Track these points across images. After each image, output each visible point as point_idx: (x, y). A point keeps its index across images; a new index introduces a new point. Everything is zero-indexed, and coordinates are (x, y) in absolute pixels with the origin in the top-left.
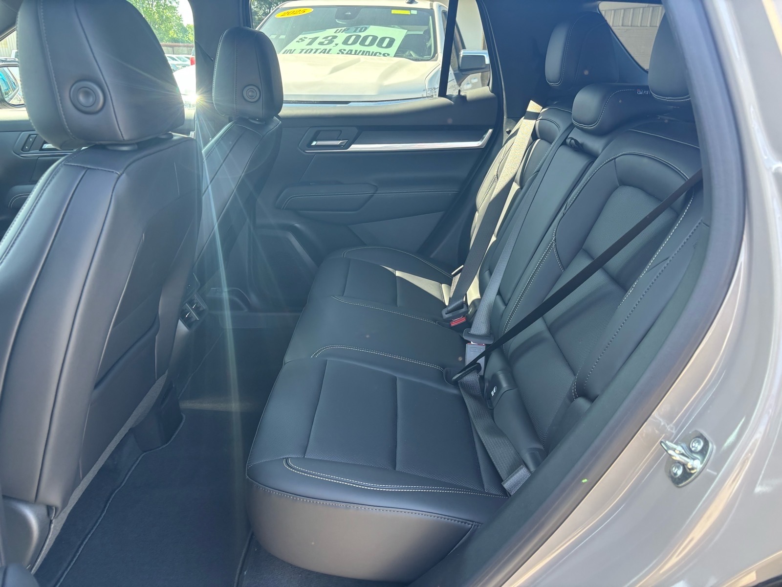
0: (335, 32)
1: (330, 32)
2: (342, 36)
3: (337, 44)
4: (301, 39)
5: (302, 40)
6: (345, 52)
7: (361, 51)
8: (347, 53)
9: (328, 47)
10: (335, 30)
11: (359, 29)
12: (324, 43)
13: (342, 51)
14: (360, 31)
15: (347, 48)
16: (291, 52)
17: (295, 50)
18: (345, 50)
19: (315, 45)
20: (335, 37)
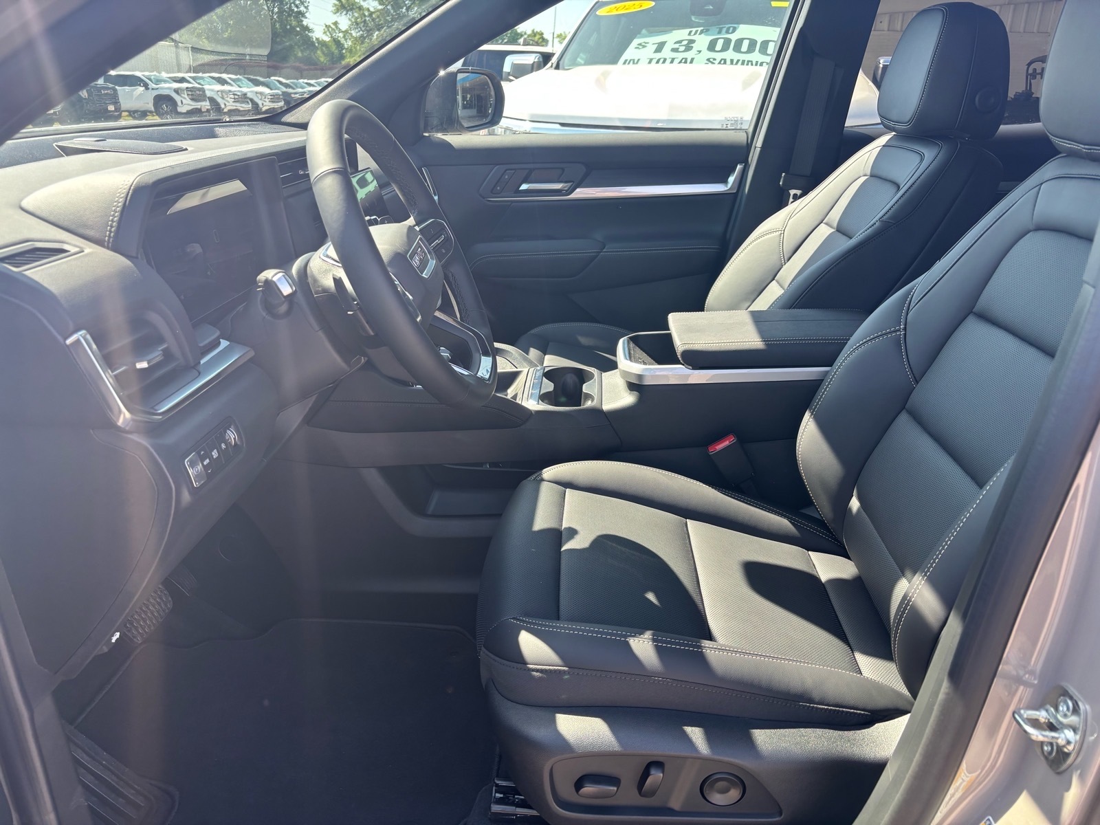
0: (690, 34)
1: (682, 34)
2: (702, 41)
3: (700, 52)
4: (640, 44)
5: (642, 46)
6: (717, 62)
7: (738, 61)
8: (720, 63)
9: (689, 55)
10: (688, 31)
11: (724, 30)
12: (680, 50)
13: (711, 60)
14: (727, 32)
15: (719, 56)
16: (635, 62)
17: (639, 60)
18: (714, 59)
19: (666, 53)
20: (692, 41)
